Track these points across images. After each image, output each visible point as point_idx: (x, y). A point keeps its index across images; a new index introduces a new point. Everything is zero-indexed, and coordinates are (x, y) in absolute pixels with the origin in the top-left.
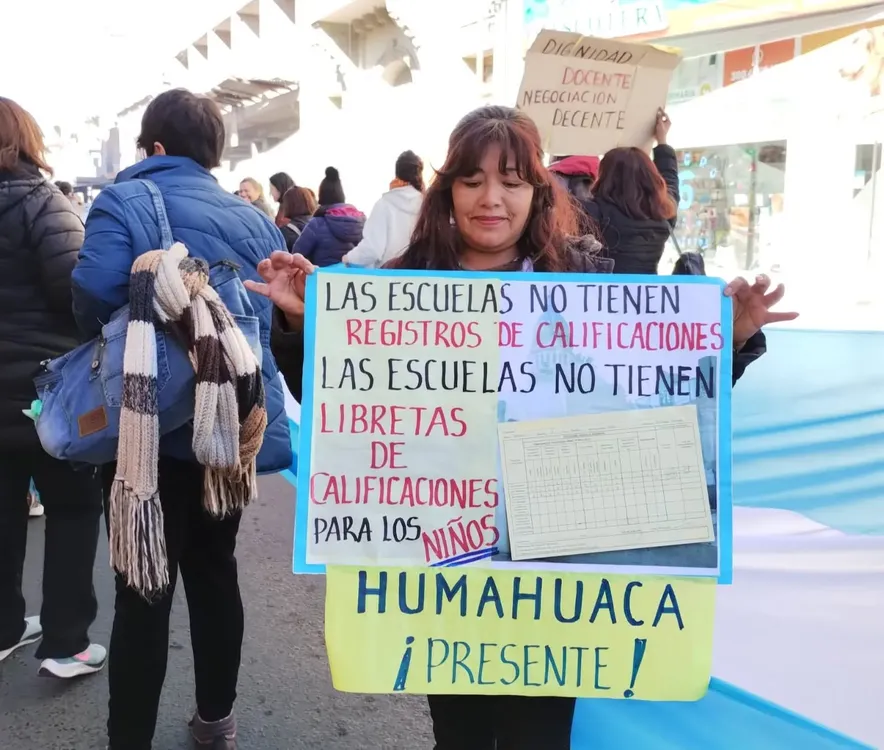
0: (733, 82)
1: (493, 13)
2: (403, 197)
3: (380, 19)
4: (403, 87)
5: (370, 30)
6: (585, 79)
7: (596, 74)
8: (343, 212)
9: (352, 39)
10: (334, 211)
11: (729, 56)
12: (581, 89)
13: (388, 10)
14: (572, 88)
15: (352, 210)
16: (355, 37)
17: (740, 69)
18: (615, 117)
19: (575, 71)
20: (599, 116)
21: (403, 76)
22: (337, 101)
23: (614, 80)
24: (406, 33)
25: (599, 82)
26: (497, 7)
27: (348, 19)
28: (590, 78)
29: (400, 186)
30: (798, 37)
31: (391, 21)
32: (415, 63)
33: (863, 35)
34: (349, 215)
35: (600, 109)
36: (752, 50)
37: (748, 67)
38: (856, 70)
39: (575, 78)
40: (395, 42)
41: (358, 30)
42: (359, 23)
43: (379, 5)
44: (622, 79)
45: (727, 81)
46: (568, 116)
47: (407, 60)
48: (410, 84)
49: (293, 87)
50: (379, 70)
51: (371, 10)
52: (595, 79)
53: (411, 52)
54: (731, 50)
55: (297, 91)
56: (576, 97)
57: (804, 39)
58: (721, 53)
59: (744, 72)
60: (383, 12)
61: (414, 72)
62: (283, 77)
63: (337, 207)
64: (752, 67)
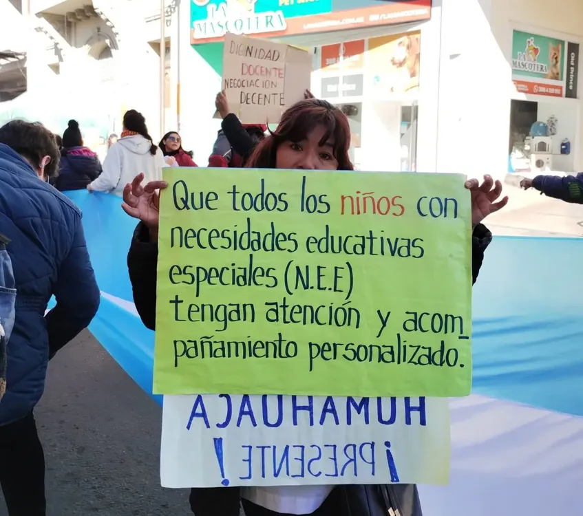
0: (328, 65)
1: (169, 13)
2: (133, 143)
3: (88, 13)
4: (105, 61)
5: (80, 20)
6: (255, 71)
7: (262, 67)
8: (80, 153)
9: (67, 26)
10: (73, 152)
11: (324, 48)
12: (254, 78)
13: (95, 7)
14: (248, 78)
15: (87, 151)
16: (69, 24)
17: (331, 57)
18: (278, 97)
19: (249, 65)
20: (268, 96)
21: (105, 52)
22: (56, 68)
23: (273, 72)
24: (108, 24)
25: (264, 73)
26: (172, 10)
27: (64, 12)
28: (258, 70)
29: (131, 135)
30: (366, 39)
31: (96, 15)
32: (114, 45)
33: (405, 39)
34: (85, 154)
35: (268, 92)
36: (338, 46)
37: (337, 56)
38: (402, 60)
39: (249, 70)
40: (99, 29)
41: (71, 20)
42: (73, 15)
43: (87, 3)
44: (277, 71)
45: (324, 65)
46: (250, 97)
47: (108, 41)
48: (110, 59)
49: (21, 57)
50: (86, 48)
51: (81, 7)
52: (261, 71)
53: (112, 37)
54: (326, 45)
55: (25, 59)
56: (252, 84)
57: (370, 40)
58: (319, 47)
59: (334, 59)
60: (91, 8)
61: (113, 51)
62: (14, 50)
63: (76, 149)
64: (339, 57)
